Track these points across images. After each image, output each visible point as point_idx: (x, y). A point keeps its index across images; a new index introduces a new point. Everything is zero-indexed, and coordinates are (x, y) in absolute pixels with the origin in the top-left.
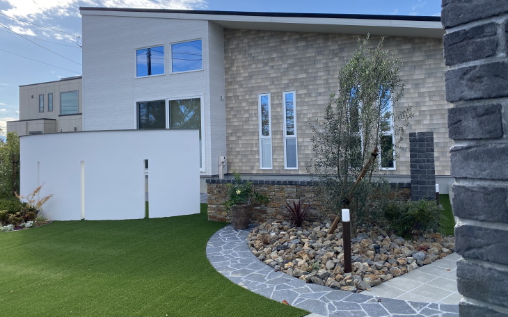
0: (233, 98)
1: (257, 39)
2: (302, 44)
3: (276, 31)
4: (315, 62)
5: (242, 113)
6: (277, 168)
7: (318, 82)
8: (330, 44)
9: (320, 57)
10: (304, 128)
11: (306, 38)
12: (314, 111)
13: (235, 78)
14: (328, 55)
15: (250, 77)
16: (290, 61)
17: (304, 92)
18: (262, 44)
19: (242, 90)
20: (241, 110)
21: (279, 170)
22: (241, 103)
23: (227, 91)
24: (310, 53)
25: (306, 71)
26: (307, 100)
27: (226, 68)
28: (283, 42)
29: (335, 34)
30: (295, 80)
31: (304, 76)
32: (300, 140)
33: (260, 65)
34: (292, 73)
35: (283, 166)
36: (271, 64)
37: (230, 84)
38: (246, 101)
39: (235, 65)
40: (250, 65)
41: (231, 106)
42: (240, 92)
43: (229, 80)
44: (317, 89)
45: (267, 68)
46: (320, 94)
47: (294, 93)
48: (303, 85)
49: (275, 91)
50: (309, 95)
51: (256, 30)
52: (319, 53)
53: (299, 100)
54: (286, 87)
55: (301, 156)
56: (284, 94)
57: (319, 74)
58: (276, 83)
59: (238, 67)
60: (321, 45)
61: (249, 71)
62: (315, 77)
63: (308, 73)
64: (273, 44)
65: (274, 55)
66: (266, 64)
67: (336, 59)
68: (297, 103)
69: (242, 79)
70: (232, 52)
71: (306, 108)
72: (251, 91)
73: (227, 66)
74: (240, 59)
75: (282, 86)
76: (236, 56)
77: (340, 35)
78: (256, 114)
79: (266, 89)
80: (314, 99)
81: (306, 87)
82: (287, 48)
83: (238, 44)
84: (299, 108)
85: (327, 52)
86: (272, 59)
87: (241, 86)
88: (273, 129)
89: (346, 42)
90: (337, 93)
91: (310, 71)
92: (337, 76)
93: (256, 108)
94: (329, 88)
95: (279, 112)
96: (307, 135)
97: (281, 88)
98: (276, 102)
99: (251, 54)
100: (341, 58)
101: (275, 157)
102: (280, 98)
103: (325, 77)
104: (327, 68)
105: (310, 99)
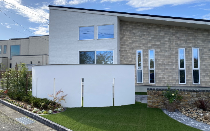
0: (123, 52)
1: (136, 26)
2: (158, 29)
3: (145, 23)
4: (164, 37)
5: (128, 58)
6: (145, 83)
7: (165, 46)
8: (171, 30)
9: (167, 36)
10: (159, 66)
11: (160, 27)
12: (163, 58)
13: (125, 42)
15: (133, 42)
16: (152, 37)
17: (159, 50)
18: (139, 28)
19: (128, 48)
21: (146, 84)
22: (128, 54)
23: (121, 48)
24: (162, 33)
25: (160, 41)
26: (160, 53)
27: (120, 38)
28: (149, 28)
29: (174, 26)
30: (155, 45)
31: (159, 43)
32: (157, 71)
33: (138, 37)
34: (153, 41)
35: (148, 82)
36: (143, 37)
37: (122, 45)
38: (131, 53)
39: (125, 37)
40: (133, 37)
41: (123, 55)
42: (127, 49)
43: (122, 43)
44: (165, 49)
45: (141, 39)
46: (166, 51)
47: (154, 50)
48: (158, 47)
49: (145, 49)
50: (161, 51)
51: (136, 22)
52: (166, 34)
53: (156, 53)
54: (150, 48)
55: (157, 78)
56: (149, 50)
57: (166, 43)
58: (145, 45)
60: (167, 31)
61: (132, 40)
62: (164, 44)
63: (161, 42)
64: (145, 29)
65: (145, 33)
66: (140, 37)
67: (174, 37)
69: (128, 43)
70: (124, 31)
71: (160, 57)
72: (133, 49)
74: (128, 34)
75: (148, 47)
76: (126, 33)
77: (176, 27)
78: (135, 59)
79: (140, 48)
80: (163, 53)
81: (160, 48)
82: (151, 31)
83: (127, 28)
85: (169, 34)
86: (144, 35)
87: (128, 46)
88: (144, 66)
89: (178, 30)
90: (174, 51)
91: (162, 41)
92: (174, 44)
93: (135, 56)
94: (171, 49)
95: (146, 58)
96: (160, 69)
97: (148, 48)
98: (145, 54)
99: (133, 32)
100: (176, 37)
101: (144, 78)
102: (147, 52)
103: (169, 44)
104: (170, 40)
105: (162, 53)
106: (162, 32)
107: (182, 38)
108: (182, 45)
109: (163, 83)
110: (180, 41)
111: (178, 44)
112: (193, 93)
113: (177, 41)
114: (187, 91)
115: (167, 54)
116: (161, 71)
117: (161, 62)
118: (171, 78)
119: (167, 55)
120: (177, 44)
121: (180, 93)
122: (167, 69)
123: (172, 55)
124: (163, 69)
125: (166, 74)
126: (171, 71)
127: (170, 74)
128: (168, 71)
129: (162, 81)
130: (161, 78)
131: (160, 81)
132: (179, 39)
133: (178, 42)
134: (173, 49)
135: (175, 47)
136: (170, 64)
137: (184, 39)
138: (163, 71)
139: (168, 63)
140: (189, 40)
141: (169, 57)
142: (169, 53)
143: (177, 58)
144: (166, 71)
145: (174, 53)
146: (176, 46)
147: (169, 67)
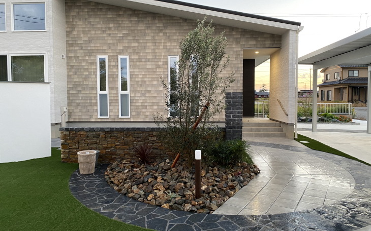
0: (73, 58)
1: (96, 10)
2: (134, 19)
3: (113, 6)
4: (145, 35)
5: (82, 71)
7: (147, 51)
8: (157, 21)
9: (148, 31)
10: (136, 86)
11: (138, 14)
12: (143, 73)
13: (75, 41)
14: (155, 30)
15: (90, 41)
16: (125, 32)
17: (136, 57)
18: (100, 15)
19: (82, 51)
20: (81, 69)
21: (114, 118)
22: (81, 62)
23: (68, 51)
24: (141, 27)
25: (137, 41)
26: (138, 64)
27: (66, 31)
28: (119, 15)
29: (161, 14)
30: (129, 47)
31: (136, 44)
32: (133, 95)
33: (99, 32)
34: (126, 41)
35: (118, 115)
36: (108, 32)
37: (71, 45)
38: (86, 61)
39: (76, 29)
40: (89, 31)
41: (72, 64)
42: (80, 53)
43: (70, 42)
44: (147, 56)
45: (105, 35)
46: (149, 60)
47: (128, 58)
48: (135, 52)
49: (112, 55)
50: (140, 60)
51: (95, 3)
52: (148, 28)
53: (132, 63)
54: (121, 53)
55: (133, 108)
56: (119, 58)
57: (148, 45)
58: (112, 48)
59: (78, 31)
60: (150, 22)
61: (89, 36)
62: (145, 46)
63: (139, 43)
64: (111, 16)
65: (111, 25)
66: (104, 32)
67: (161, 34)
68: (130, 65)
69: (82, 42)
70: (73, 19)
71: (137, 70)
72: (91, 53)
73: (68, 30)
74: (80, 25)
75: (118, 51)
76: (76, 22)
77: (165, 16)
78: (95, 73)
79: (103, 52)
80: (144, 64)
81: (138, 53)
82: (122, 21)
83: (79, 12)
84: (132, 70)
85: (154, 28)
86: (110, 28)
87: (81, 48)
88: (110, 86)
89: (168, 22)
90: (162, 61)
91: (141, 42)
92: (162, 47)
93: (95, 67)
94: (156, 56)
95: (115, 72)
96: (138, 92)
97: (117, 53)
98: (113, 64)
99: (91, 22)
100: (165, 34)
101: (111, 108)
102: (116, 61)
103: (153, 48)
104: (154, 41)
105: (141, 64)
106: (141, 25)
107: (175, 38)
108: (175, 50)
109: (143, 117)
110: (171, 42)
111: (168, 48)
113: (166, 43)
115: (149, 65)
116: (139, 95)
117: (139, 80)
118: (155, 107)
119: (150, 67)
120: (165, 47)
122: (149, 92)
123: (158, 66)
124: (143, 92)
125: (148, 101)
126: (156, 95)
127: (155, 101)
128: (151, 95)
129: (141, 114)
130: (141, 108)
131: (139, 114)
132: (169, 39)
133: (169, 44)
134: (159, 56)
135: (163, 54)
136: (155, 83)
137: (178, 39)
138: (143, 95)
139: (152, 81)
141: (152, 71)
142: (153, 63)
143: (166, 73)
144: (147, 95)
145: (161, 63)
146: (164, 50)
147: (153, 89)
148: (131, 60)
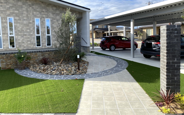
4: (22, 7)
6: (5, 48)
7: (24, 15)
8: (28, 2)
9: (24, 6)
10: (18, 32)
12: (22, 26)
14: (28, 6)
16: (10, 5)
17: (17, 18)
24: (20, 3)
25: (18, 10)
26: (19, 21)
30: (13, 13)
31: (17, 12)
32: (16, 37)
34: (12, 10)
35: (8, 47)
44: (23, 18)
46: (25, 20)
47: (13, 18)
49: (3, 16)
52: (24, 4)
53: (15, 21)
54: (9, 15)
55: (17, 43)
56: (8, 18)
57: (24, 12)
58: (3, 13)
60: (24, 1)
62: (22, 13)
63: (19, 11)
65: (2, 1)
67: (31, 8)
68: (14, 22)
71: (19, 24)
75: (7, 15)
80: (22, 21)
81: (18, 16)
84: (15, 24)
86: (1, 3)
88: (3, 32)
89: (34, 2)
90: (32, 20)
91: (20, 11)
92: (31, 14)
94: (28, 18)
95: (6, 25)
96: (20, 35)
97: (6, 15)
98: (4, 21)
100: (33, 8)
101: (4, 44)
102: (6, 19)
103: (26, 14)
104: (27, 10)
105: (20, 21)
107: (38, 10)
108: (38, 16)
109: (23, 47)
111: (35, 14)
112: (39, 54)
113: (33, 12)
114: (35, 52)
115: (25, 22)
116: (20, 37)
117: (20, 29)
118: (29, 43)
119: (26, 23)
120: (33, 14)
121: (30, 54)
122: (26, 35)
123: (30, 23)
124: (22, 35)
125: (25, 40)
126: (29, 37)
127: (29, 40)
129: (22, 46)
130: (21, 43)
131: (20, 46)
132: (35, 10)
133: (35, 13)
134: (30, 18)
135: (32, 17)
136: (28, 31)
137: (39, 11)
138: (22, 37)
139: (27, 30)
140: (43, 12)
141: (27, 25)
142: (27, 21)
143: (34, 26)
144: (25, 37)
145: (31, 22)
146: (33, 15)
147: (28, 34)
148: (15, 19)
